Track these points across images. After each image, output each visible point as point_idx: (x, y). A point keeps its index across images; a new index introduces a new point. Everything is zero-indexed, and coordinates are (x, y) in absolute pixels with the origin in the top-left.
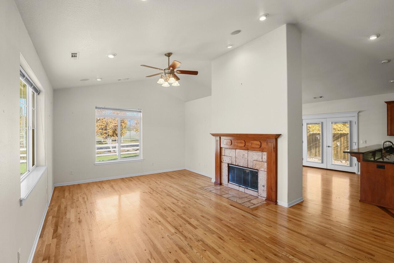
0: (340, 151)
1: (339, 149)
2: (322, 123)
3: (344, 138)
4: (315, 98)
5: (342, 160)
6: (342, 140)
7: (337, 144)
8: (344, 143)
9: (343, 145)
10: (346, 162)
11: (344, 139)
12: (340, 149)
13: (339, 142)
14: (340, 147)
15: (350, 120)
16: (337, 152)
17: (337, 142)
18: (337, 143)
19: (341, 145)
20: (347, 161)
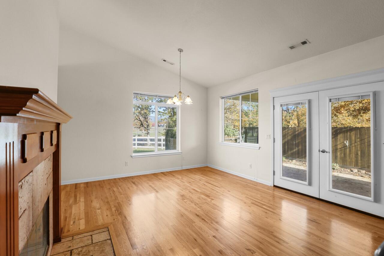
0: (350, 154)
1: (348, 150)
2: (310, 102)
3: (355, 134)
4: (292, 48)
5: (353, 168)
6: (353, 138)
7: (345, 144)
8: (355, 142)
9: (353, 145)
10: (358, 171)
11: (355, 136)
12: (350, 151)
13: (347, 140)
14: (350, 148)
15: (374, 90)
16: (345, 154)
17: (344, 140)
18: (345, 142)
19: (351, 144)
20: (359, 169)
